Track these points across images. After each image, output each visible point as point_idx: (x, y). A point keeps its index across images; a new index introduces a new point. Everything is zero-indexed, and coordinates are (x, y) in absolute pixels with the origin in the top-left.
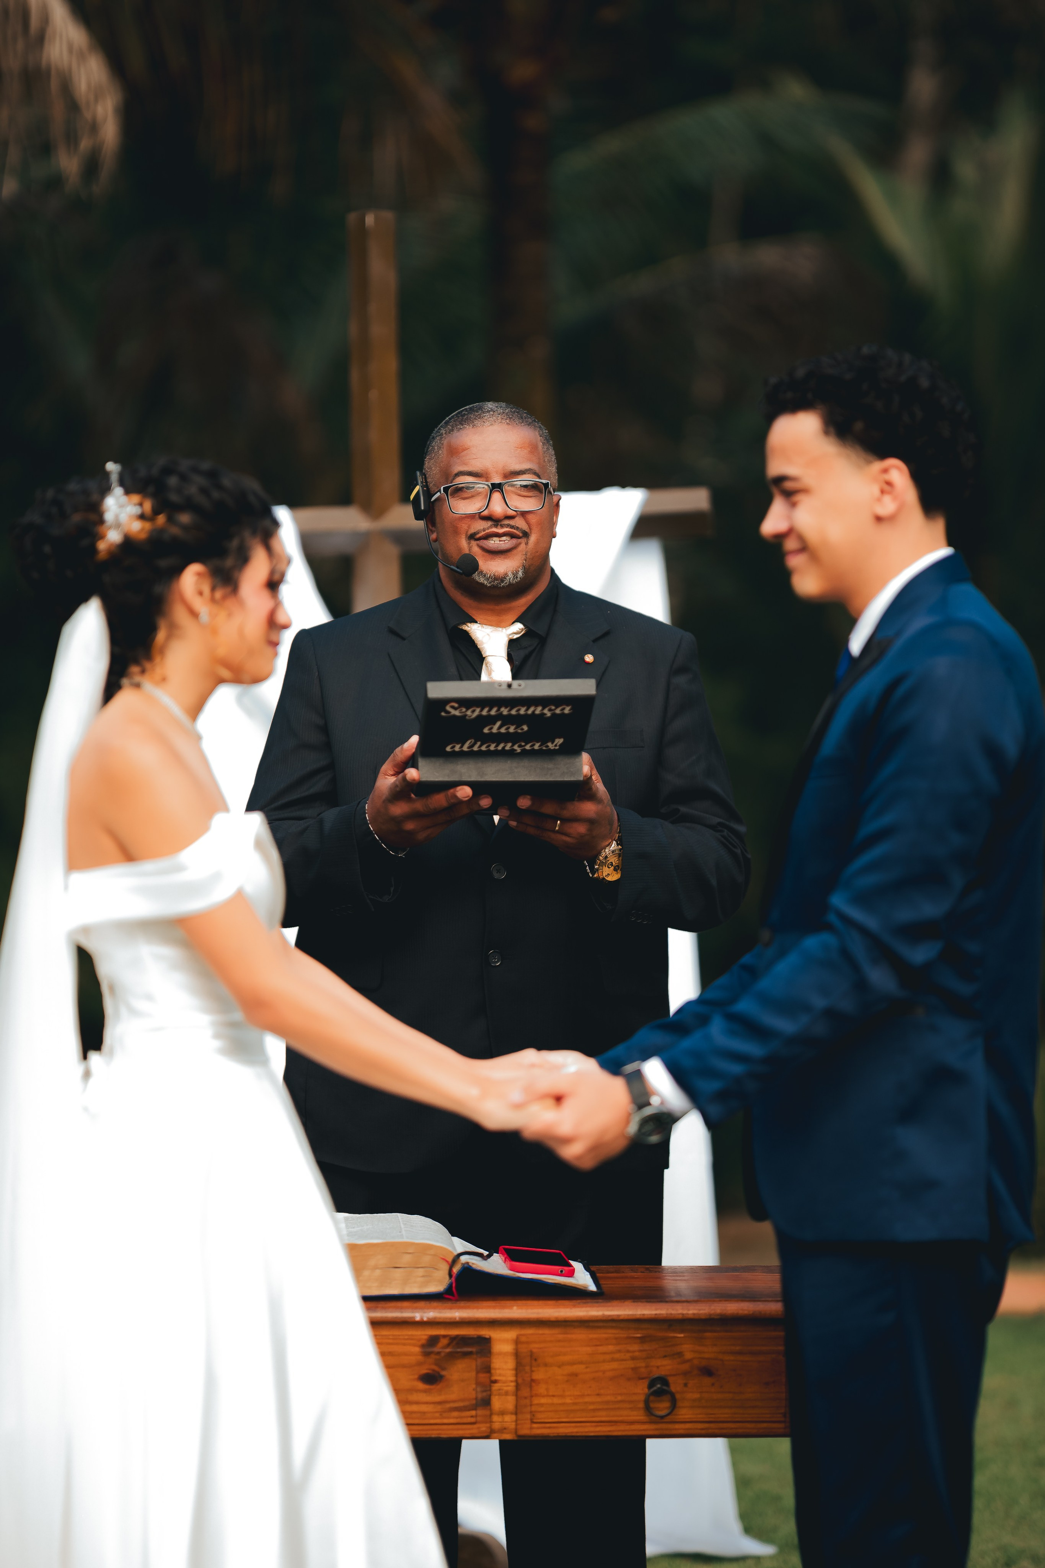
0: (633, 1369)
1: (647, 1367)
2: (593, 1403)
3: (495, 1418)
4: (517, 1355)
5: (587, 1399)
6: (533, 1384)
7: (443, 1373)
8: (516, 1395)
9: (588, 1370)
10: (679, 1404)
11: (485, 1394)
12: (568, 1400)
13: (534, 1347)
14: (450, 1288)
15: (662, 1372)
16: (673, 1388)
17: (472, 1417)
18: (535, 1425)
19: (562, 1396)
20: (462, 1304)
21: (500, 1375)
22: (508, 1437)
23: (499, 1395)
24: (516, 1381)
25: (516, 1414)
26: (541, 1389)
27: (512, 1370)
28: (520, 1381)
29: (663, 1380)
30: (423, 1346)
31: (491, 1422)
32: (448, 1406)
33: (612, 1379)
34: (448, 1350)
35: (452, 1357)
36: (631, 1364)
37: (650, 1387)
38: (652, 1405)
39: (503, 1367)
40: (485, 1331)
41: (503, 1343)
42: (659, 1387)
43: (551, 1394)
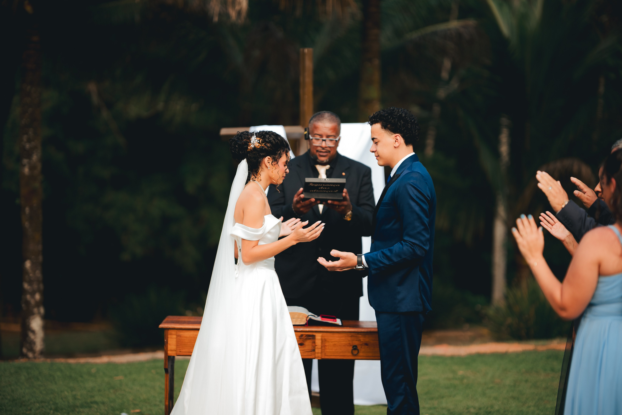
1: (352, 343)
3: (316, 354)
4: (322, 339)
5: (338, 350)
6: (325, 346)
7: (304, 343)
8: (321, 349)
9: (338, 343)
10: (359, 352)
11: (314, 348)
13: (326, 338)
14: (306, 323)
15: (356, 344)
16: (358, 348)
17: (311, 354)
18: (326, 356)
19: (332, 349)
20: (309, 327)
21: (317, 344)
22: (320, 359)
23: (317, 349)
25: (321, 353)
26: (327, 348)
27: (321, 343)
28: (322, 345)
29: (356, 346)
30: (299, 337)
31: (315, 355)
32: (305, 351)
33: (344, 346)
34: (305, 338)
35: (306, 339)
36: (348, 342)
37: (353, 348)
38: (353, 352)
39: (318, 342)
40: (314, 334)
41: (318, 337)
42: (355, 348)
43: (329, 349)
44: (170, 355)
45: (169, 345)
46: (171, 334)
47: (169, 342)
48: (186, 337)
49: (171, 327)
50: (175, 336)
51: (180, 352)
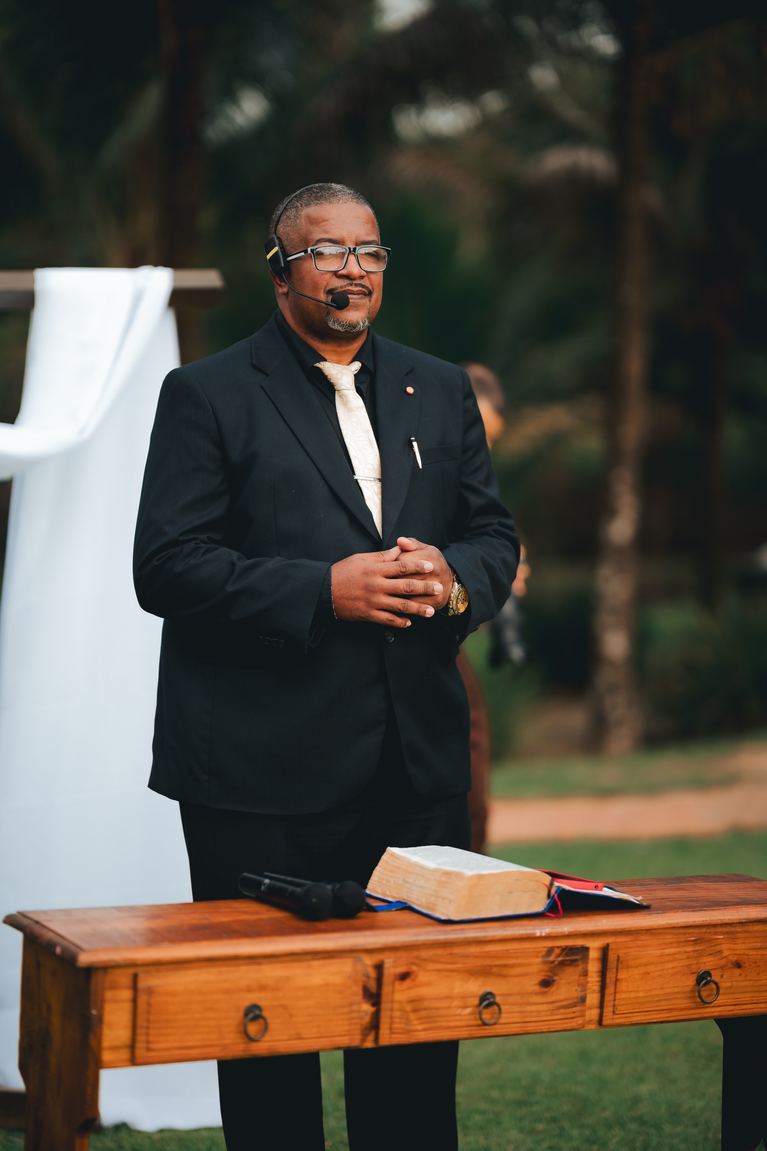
0: (686, 966)
1: (697, 964)
2: (657, 995)
3: (588, 1013)
4: (604, 960)
5: (654, 993)
6: (618, 983)
7: (556, 978)
8: (602, 993)
9: (657, 969)
10: (720, 992)
11: (583, 993)
12: (641, 994)
13: (622, 952)
14: (553, 906)
15: (704, 968)
16: (717, 979)
17: (574, 1013)
18: (616, 1016)
19: (637, 991)
21: (592, 977)
23: (590, 993)
24: (602, 981)
25: (602, 1008)
26: (622, 986)
27: (597, 972)
28: (606, 981)
29: (708, 973)
30: (543, 956)
31: (584, 1016)
32: (557, 1005)
33: (673, 975)
34: (560, 959)
35: (563, 964)
36: (686, 962)
38: (700, 994)
39: (594, 970)
40: (586, 943)
41: (598, 950)
42: (704, 979)
43: (629, 990)
45: (103, 1027)
46: (113, 987)
47: (106, 1018)
50: (127, 994)
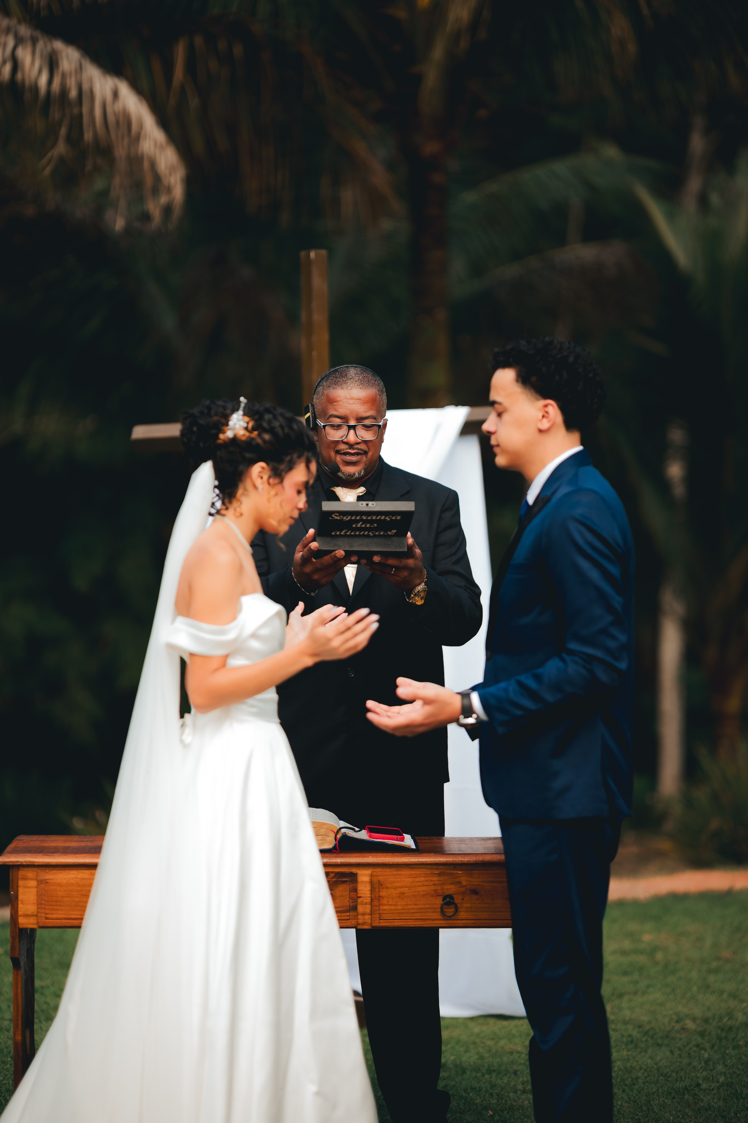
0: (434, 890)
1: (442, 889)
2: (412, 909)
3: (360, 917)
4: (371, 882)
5: (409, 907)
6: (380, 898)
8: (371, 904)
9: (410, 891)
10: (459, 909)
11: (354, 904)
12: (399, 907)
13: (381, 878)
14: (335, 845)
15: (450, 892)
16: (456, 901)
17: (347, 916)
18: (381, 921)
19: (395, 905)
20: (342, 855)
21: (362, 894)
23: (362, 904)
24: (371, 897)
25: (371, 915)
26: (385, 901)
27: (369, 891)
28: (373, 896)
29: (451, 897)
31: (358, 919)
33: (423, 896)
34: (334, 880)
35: (336, 883)
36: (433, 888)
37: (444, 900)
38: (445, 910)
39: (364, 889)
40: (354, 870)
41: (364, 876)
42: (448, 900)
43: (390, 904)
44: (25, 926)
45: (19, 902)
46: (25, 879)
47: (20, 897)
48: (60, 885)
49: (26, 862)
50: (34, 883)
51: (47, 918)
